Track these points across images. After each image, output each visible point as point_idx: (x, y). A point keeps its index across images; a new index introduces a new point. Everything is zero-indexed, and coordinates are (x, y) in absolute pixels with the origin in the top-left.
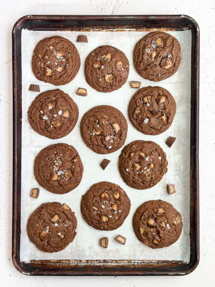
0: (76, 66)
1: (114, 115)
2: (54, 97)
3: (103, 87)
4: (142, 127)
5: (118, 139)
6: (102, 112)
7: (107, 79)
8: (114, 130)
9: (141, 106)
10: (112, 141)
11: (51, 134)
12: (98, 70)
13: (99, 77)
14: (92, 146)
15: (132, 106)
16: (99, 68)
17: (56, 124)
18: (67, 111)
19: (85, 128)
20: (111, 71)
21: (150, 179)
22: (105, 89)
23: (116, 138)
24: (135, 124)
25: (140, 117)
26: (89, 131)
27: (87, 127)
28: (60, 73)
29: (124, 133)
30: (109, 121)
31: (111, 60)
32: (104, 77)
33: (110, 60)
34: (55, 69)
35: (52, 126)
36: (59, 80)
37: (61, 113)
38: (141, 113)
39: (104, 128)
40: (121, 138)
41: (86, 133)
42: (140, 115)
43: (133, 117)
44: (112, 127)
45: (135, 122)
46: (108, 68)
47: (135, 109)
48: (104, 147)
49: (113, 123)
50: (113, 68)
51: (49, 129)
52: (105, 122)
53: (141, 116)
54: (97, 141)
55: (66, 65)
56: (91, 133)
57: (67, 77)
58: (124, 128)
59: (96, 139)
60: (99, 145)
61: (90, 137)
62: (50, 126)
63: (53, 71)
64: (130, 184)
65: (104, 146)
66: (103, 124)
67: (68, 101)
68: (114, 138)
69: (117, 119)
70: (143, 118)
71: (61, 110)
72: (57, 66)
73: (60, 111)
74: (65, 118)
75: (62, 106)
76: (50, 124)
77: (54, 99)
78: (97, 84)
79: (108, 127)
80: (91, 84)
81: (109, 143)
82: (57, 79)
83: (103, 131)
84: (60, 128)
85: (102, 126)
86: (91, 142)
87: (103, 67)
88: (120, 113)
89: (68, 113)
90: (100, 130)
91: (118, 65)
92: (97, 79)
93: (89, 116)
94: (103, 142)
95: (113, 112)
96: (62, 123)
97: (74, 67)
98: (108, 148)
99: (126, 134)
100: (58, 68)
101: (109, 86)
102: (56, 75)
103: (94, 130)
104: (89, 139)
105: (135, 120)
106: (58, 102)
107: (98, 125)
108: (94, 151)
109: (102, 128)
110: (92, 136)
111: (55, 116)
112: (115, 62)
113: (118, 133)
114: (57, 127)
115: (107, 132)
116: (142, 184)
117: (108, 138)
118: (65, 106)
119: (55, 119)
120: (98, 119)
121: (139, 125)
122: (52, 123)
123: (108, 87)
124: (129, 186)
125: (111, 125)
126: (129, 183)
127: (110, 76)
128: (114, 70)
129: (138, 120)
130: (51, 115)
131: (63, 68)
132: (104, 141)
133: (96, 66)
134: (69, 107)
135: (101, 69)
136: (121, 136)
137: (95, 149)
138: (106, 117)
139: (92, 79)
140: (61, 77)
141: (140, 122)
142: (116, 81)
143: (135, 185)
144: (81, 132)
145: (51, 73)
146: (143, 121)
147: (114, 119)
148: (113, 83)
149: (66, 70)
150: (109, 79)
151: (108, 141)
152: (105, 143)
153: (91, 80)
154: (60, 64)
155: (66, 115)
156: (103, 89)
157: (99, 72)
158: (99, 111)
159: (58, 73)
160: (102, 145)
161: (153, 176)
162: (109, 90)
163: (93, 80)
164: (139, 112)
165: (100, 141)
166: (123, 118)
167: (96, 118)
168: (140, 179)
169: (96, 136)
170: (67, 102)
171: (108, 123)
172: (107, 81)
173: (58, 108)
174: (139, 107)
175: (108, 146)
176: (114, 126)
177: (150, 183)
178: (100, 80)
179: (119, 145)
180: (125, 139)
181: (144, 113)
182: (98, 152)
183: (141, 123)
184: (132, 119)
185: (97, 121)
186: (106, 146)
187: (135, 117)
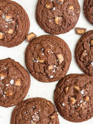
0: (26, 26)
1: (59, 46)
2: (5, 67)
3: (51, 29)
4: (89, 69)
5: (60, 70)
6: (49, 41)
7: (57, 21)
8: (57, 61)
9: (88, 49)
10: (54, 71)
11: (4, 103)
12: (50, 11)
13: (49, 18)
14: (34, 73)
15: (79, 49)
16: (51, 9)
17: (8, 94)
18: (19, 79)
19: (30, 55)
20: (62, 14)
21: (86, 112)
22: (53, 31)
23: (59, 69)
24: (82, 66)
25: (87, 60)
26: (34, 58)
27: (32, 53)
28: (12, 35)
29: (67, 64)
30: (54, 51)
31: (64, 3)
32: (54, 18)
33: (62, 3)
34: (6, 32)
35: (4, 96)
36: (11, 41)
37: (13, 82)
38: (89, 55)
39: (48, 57)
40: (64, 69)
41: (30, 60)
42: (87, 58)
43: (80, 60)
44: (56, 57)
45: (82, 64)
46: (60, 11)
47: (82, 52)
48: (46, 76)
49: (58, 53)
50: (64, 11)
51: (2, 98)
52: (50, 51)
53: (89, 59)
54: (40, 68)
55: (16, 27)
56: (35, 60)
57: (19, 38)
58: (68, 60)
59: (39, 66)
60: (41, 73)
61: (33, 64)
62: (3, 96)
63: (4, 34)
64: (68, 118)
65: (46, 74)
66: (47, 53)
67: (20, 69)
68: (57, 68)
69: (63, 50)
70: (90, 61)
71: (13, 80)
72: (8, 28)
73: (11, 80)
74: (17, 86)
75: (14, 75)
76: (2, 94)
77: (5, 68)
78: (46, 24)
79: (52, 56)
80: (41, 24)
81: (51, 72)
82: (10, 41)
83: (47, 60)
84: (13, 97)
85: (47, 54)
86: (34, 69)
87: (54, 9)
88: (66, 45)
89: (20, 81)
90: (44, 58)
91: (69, 9)
92: (47, 19)
93: (35, 43)
94: (46, 71)
95: (59, 43)
96: (15, 92)
97: (24, 27)
98: (50, 77)
99: (69, 66)
100: (8, 31)
101: (58, 28)
102: (8, 37)
103: (38, 57)
104: (32, 66)
105: (82, 62)
106: (9, 71)
107: (43, 53)
108: (36, 79)
109: (47, 57)
110: (36, 63)
111: (7, 85)
112: (68, 6)
113: (61, 64)
114: (10, 96)
115: (51, 61)
116: (80, 118)
117: (50, 68)
118: (16, 74)
119: (7, 89)
120: (44, 48)
121: (86, 68)
122: (5, 93)
123: (56, 30)
124: (67, 120)
125: (56, 55)
126: (66, 117)
127: (60, 18)
128: (65, 13)
129: (85, 62)
130: (3, 85)
131: (14, 29)
132: (46, 69)
133: (48, 7)
134: (20, 76)
135: (52, 10)
136: (63, 67)
137: (37, 77)
138: (51, 46)
139: (42, 18)
140: (13, 38)
141: (87, 64)
142: (65, 25)
143: (72, 119)
144: (25, 57)
145: (3, 36)
146: (90, 63)
147: (60, 50)
148: (62, 26)
149: (17, 31)
150: (59, 21)
151: (51, 70)
152: (47, 71)
153: (41, 20)
154: (11, 26)
155: (18, 83)
156: (51, 30)
157: (50, 13)
158: (45, 40)
159: (9, 35)
160: (44, 74)
161: (89, 109)
162: (56, 32)
163: (43, 20)
164: (86, 54)
165: (43, 69)
166: (68, 50)
167: (42, 47)
168: (77, 113)
169: (40, 64)
170: (19, 71)
171: (53, 53)
172: (56, 23)
173: (9, 77)
174: (86, 49)
175: (49, 75)
176: (58, 56)
177: (87, 115)
178: (50, 21)
179: (60, 76)
180: (68, 70)
181: (92, 56)
182: (39, 80)
183: (88, 66)
184: (79, 62)
185: (43, 49)
186: (48, 74)
187: (82, 59)
